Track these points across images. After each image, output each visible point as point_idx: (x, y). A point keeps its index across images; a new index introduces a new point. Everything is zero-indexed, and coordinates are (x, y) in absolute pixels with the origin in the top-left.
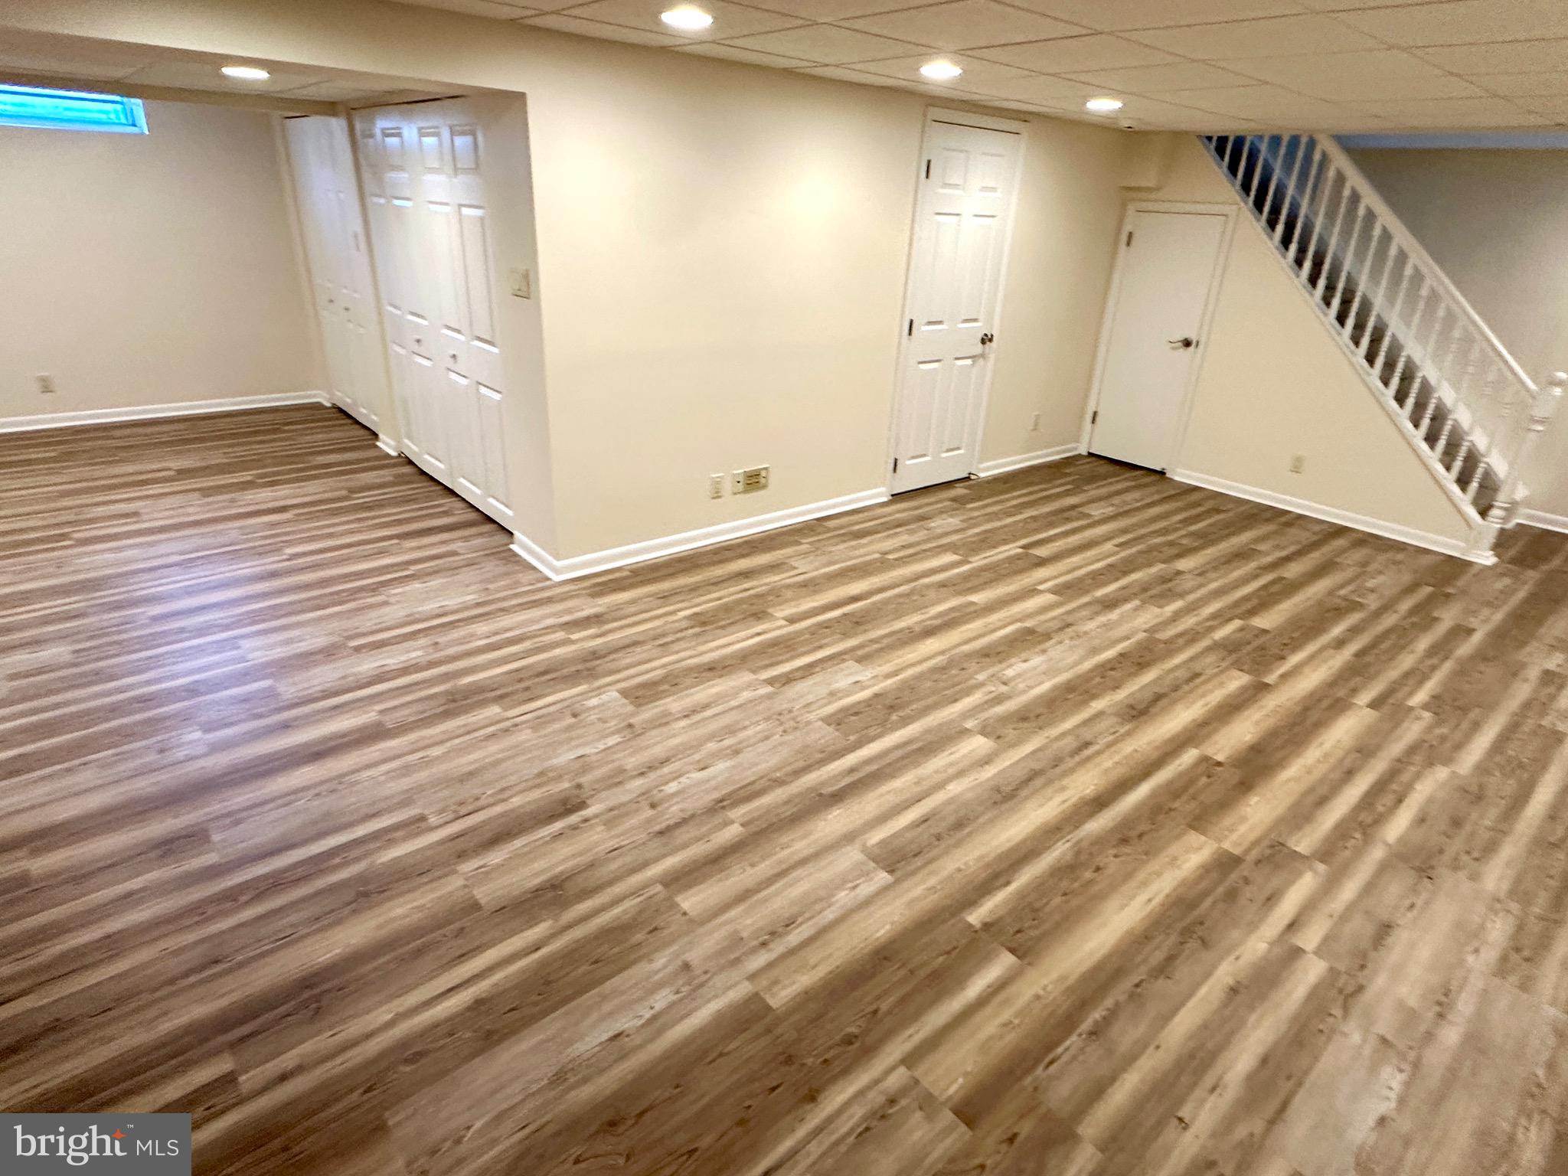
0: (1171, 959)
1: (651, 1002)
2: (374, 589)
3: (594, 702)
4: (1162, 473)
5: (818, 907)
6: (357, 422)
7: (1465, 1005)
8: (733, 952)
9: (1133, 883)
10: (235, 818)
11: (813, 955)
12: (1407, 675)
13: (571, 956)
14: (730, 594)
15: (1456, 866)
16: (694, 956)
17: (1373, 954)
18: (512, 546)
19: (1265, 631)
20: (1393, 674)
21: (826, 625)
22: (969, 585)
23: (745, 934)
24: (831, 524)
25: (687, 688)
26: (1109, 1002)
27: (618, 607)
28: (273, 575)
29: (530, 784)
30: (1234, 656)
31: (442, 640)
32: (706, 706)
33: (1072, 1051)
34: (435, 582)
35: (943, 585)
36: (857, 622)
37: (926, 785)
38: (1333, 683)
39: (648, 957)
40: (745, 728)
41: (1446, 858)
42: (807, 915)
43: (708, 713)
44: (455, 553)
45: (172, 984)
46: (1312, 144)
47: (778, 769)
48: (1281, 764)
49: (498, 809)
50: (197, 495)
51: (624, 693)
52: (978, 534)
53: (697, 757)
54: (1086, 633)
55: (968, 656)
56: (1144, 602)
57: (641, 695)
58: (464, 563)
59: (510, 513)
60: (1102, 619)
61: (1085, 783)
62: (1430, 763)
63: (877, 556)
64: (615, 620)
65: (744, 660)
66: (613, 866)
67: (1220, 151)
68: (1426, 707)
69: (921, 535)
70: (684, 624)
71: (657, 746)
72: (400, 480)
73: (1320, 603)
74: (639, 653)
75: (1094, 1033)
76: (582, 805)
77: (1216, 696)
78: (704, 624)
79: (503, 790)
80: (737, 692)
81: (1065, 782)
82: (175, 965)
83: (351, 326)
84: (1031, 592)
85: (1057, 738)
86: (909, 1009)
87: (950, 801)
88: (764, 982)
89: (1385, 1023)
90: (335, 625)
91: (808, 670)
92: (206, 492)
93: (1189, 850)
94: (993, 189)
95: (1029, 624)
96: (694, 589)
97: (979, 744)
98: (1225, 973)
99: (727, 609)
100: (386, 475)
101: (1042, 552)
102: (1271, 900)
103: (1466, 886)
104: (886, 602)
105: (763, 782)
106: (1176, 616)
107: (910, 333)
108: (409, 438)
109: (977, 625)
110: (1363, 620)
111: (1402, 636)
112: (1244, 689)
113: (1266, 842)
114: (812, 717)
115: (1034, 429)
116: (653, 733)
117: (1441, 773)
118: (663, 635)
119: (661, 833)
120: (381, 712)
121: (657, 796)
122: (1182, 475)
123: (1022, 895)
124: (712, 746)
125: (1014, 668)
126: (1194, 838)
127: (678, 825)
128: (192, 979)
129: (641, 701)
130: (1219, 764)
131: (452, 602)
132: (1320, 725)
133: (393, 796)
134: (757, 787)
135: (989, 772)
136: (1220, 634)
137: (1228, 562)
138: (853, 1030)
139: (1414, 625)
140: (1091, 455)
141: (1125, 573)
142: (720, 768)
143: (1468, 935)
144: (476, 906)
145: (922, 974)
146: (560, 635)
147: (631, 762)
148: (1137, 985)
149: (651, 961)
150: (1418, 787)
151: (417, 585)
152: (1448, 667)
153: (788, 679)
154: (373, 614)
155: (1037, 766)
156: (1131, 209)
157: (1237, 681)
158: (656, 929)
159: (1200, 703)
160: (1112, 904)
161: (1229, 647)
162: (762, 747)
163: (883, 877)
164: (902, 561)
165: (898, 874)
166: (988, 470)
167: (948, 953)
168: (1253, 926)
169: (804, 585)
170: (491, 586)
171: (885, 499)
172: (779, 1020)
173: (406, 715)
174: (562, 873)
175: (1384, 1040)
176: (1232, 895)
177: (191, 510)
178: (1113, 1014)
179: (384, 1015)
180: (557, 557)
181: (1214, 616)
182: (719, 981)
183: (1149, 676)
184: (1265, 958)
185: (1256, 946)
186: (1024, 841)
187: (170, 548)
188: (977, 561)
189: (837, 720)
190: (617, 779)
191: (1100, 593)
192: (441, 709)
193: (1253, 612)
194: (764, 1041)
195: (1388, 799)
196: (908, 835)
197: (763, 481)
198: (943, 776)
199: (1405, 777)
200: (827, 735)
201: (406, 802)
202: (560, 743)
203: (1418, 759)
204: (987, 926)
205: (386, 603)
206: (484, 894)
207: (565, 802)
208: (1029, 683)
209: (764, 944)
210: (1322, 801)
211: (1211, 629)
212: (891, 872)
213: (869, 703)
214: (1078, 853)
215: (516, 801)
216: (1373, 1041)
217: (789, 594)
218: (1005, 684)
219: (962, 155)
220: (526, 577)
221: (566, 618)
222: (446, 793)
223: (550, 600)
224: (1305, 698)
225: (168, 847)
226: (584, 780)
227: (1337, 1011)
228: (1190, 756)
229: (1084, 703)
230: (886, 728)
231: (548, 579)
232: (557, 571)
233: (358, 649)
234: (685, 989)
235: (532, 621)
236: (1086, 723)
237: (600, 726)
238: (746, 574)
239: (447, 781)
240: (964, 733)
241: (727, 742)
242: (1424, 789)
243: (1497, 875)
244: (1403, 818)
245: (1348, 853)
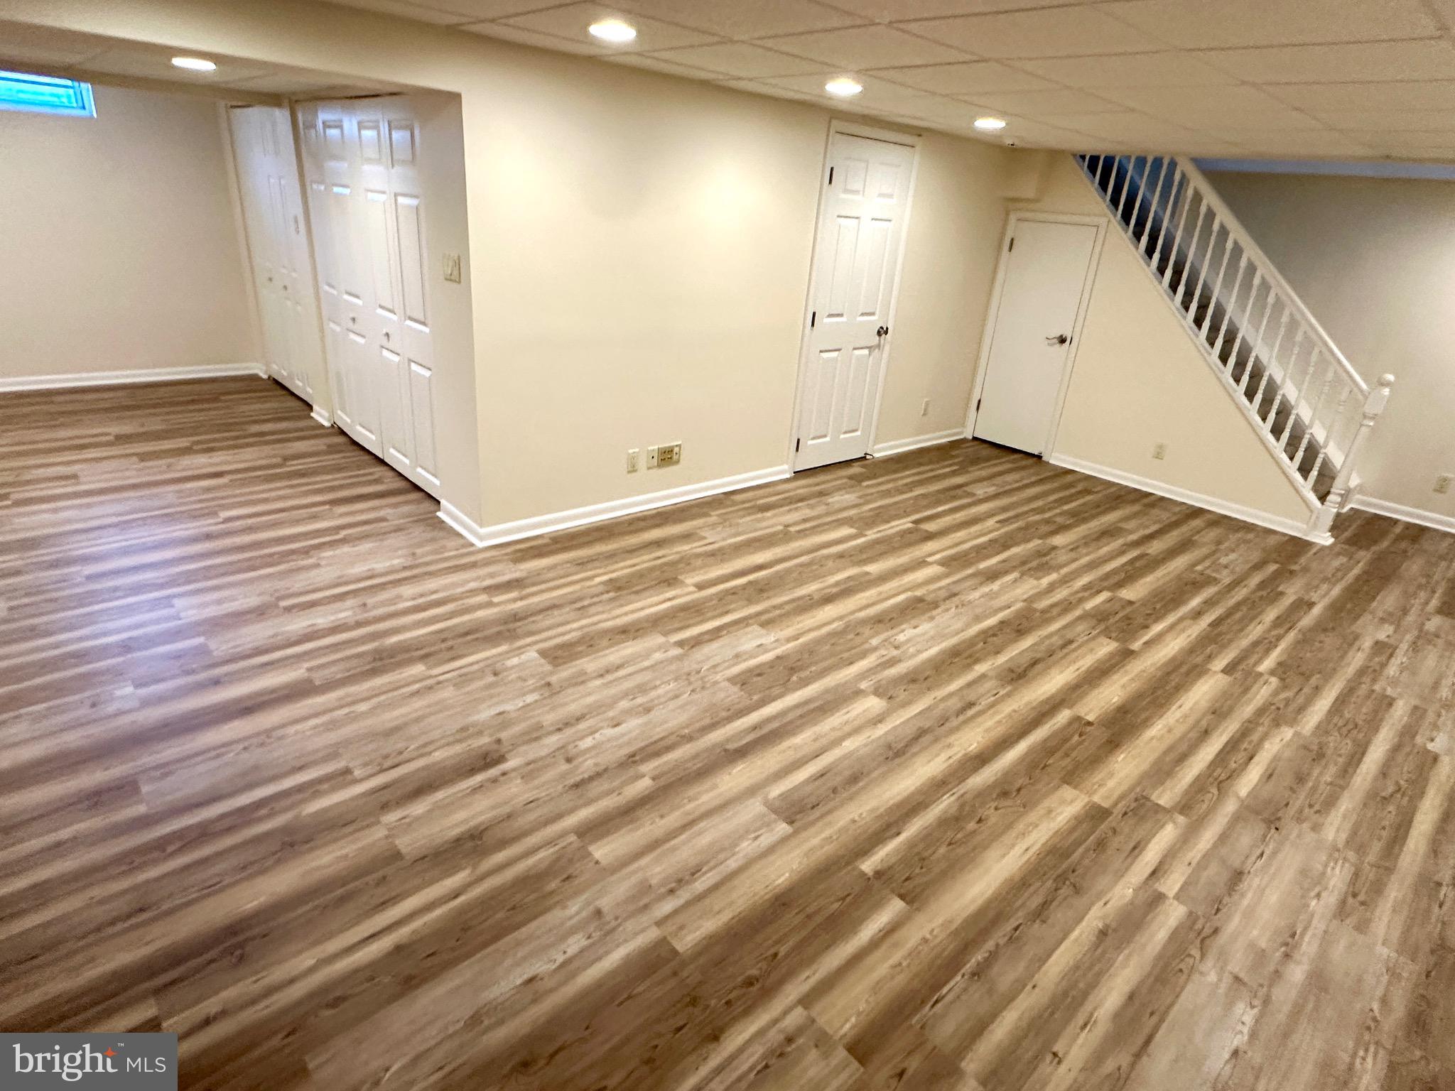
0: (1045, 905)
1: (563, 947)
2: (306, 552)
3: (515, 661)
4: (1039, 457)
5: (721, 856)
6: (293, 394)
7: (1309, 947)
8: (642, 898)
9: (1013, 833)
10: (165, 769)
11: (717, 901)
12: (1256, 644)
13: (489, 903)
14: (644, 561)
15: (1299, 819)
16: (605, 903)
17: (1226, 900)
18: (439, 514)
19: (1131, 603)
20: (1245, 643)
21: (733, 592)
22: (864, 556)
23: (654, 882)
24: (738, 498)
25: (603, 649)
26: (990, 945)
27: (539, 573)
28: (209, 537)
29: (451, 739)
30: (1102, 626)
31: (371, 601)
32: (619, 667)
33: (957, 990)
34: (366, 546)
35: (841, 556)
36: (761, 589)
37: (824, 741)
38: (1191, 650)
39: (562, 904)
40: (655, 687)
41: (1292, 810)
42: (712, 864)
43: (621, 673)
44: (383, 519)
45: (99, 932)
46: (1173, 165)
47: (687, 726)
48: (1146, 723)
49: (420, 763)
50: (135, 459)
51: (543, 653)
52: (871, 510)
53: (611, 714)
54: (970, 602)
55: (863, 622)
56: (1023, 574)
57: (558, 655)
58: (392, 528)
59: (437, 482)
60: (986, 589)
61: (971, 739)
62: (1277, 723)
63: (780, 528)
64: (534, 584)
65: (656, 623)
66: (531, 817)
67: (1092, 168)
68: (1272, 672)
69: (821, 509)
70: (601, 588)
71: (574, 703)
72: (332, 449)
73: (1179, 577)
74: (557, 616)
75: (976, 974)
76: (501, 759)
77: (1087, 661)
78: (619, 589)
79: (425, 745)
80: (647, 655)
81: (951, 739)
82: (101, 913)
83: (289, 303)
84: (922, 563)
85: (943, 699)
86: (806, 953)
87: (845, 757)
88: (670, 927)
89: (1238, 963)
90: (267, 585)
91: (716, 634)
92: (143, 457)
93: (1063, 802)
94: (890, 196)
95: (918, 593)
96: (611, 556)
97: (873, 704)
98: (1094, 919)
99: (641, 575)
100: (320, 444)
101: (931, 527)
102: (1137, 848)
103: (1310, 837)
104: (788, 571)
105: (673, 738)
106: (1051, 588)
107: (813, 325)
108: (343, 410)
109: (871, 593)
110: (1219, 592)
111: (1252, 607)
112: (1112, 655)
113: (1133, 796)
114: (718, 677)
115: (924, 414)
116: (570, 691)
117: (1287, 733)
118: (580, 599)
119: (576, 786)
120: (309, 670)
121: (572, 751)
122: (1057, 459)
123: (911, 844)
124: (624, 704)
125: (905, 634)
126: (1067, 792)
127: (591, 779)
128: (120, 926)
129: (560, 661)
130: (1089, 724)
131: (380, 566)
132: (1180, 688)
133: (318, 751)
134: (668, 742)
135: (881, 730)
136: (1089, 605)
137: (1098, 539)
138: (754, 972)
139: (1261, 598)
140: (975, 439)
141: (1006, 547)
142: (633, 725)
143: (1310, 881)
144: (397, 855)
145: (819, 919)
146: (483, 598)
147: (549, 719)
148: (1016, 929)
149: (564, 907)
150: (1267, 745)
151: (346, 549)
152: (1292, 636)
153: (697, 642)
154: (303, 576)
155: (927, 724)
156: (1013, 218)
157: (1106, 648)
158: (568, 878)
159: (1072, 668)
160: (992, 853)
161: (1100, 617)
162: (672, 705)
163: (783, 828)
164: (802, 534)
165: (797, 824)
166: (882, 451)
167: (843, 899)
168: (1120, 874)
169: (712, 554)
170: (419, 551)
171: (787, 476)
172: (684, 964)
173: (335, 672)
174: (482, 823)
175: (1237, 979)
176: (1101, 845)
177: (127, 474)
178: (992, 957)
179: (307, 960)
180: (481, 526)
181: (1085, 588)
182: (630, 926)
183: (1027, 642)
184: (1132, 903)
185: (1123, 891)
186: (913, 794)
187: (107, 510)
188: (872, 535)
189: (742, 681)
190: (535, 734)
191: (982, 565)
192: (368, 667)
193: (1120, 585)
194: (672, 983)
195: (1241, 756)
196: (808, 789)
197: (675, 457)
198: (839, 734)
199: (1255, 737)
200: (733, 694)
201: (333, 755)
202: (483, 700)
203: (1266, 720)
204: (879, 874)
205: (317, 566)
206: (407, 844)
207: (485, 756)
208: (919, 647)
209: (672, 891)
210: (1183, 758)
211: (1081, 601)
212: (791, 823)
213: (772, 664)
214: (962, 806)
215: (438, 755)
216: (1227, 979)
217: (699, 562)
218: (897, 648)
219: (863, 165)
220: (452, 543)
221: (488, 582)
222: (371, 746)
223: (474, 565)
224: (1166, 664)
225: (96, 799)
226: (504, 735)
227: (1195, 952)
228: (1063, 716)
229: (968, 667)
230: (787, 688)
231: (472, 545)
232: (481, 538)
233: (288, 609)
234: (596, 935)
235: (454, 585)
236: (969, 685)
237: (520, 684)
238: (659, 544)
239: (373, 735)
240: (858, 693)
241: (639, 700)
242: (1271, 748)
243: (1336, 826)
244: (1253, 774)
245: (1205, 806)
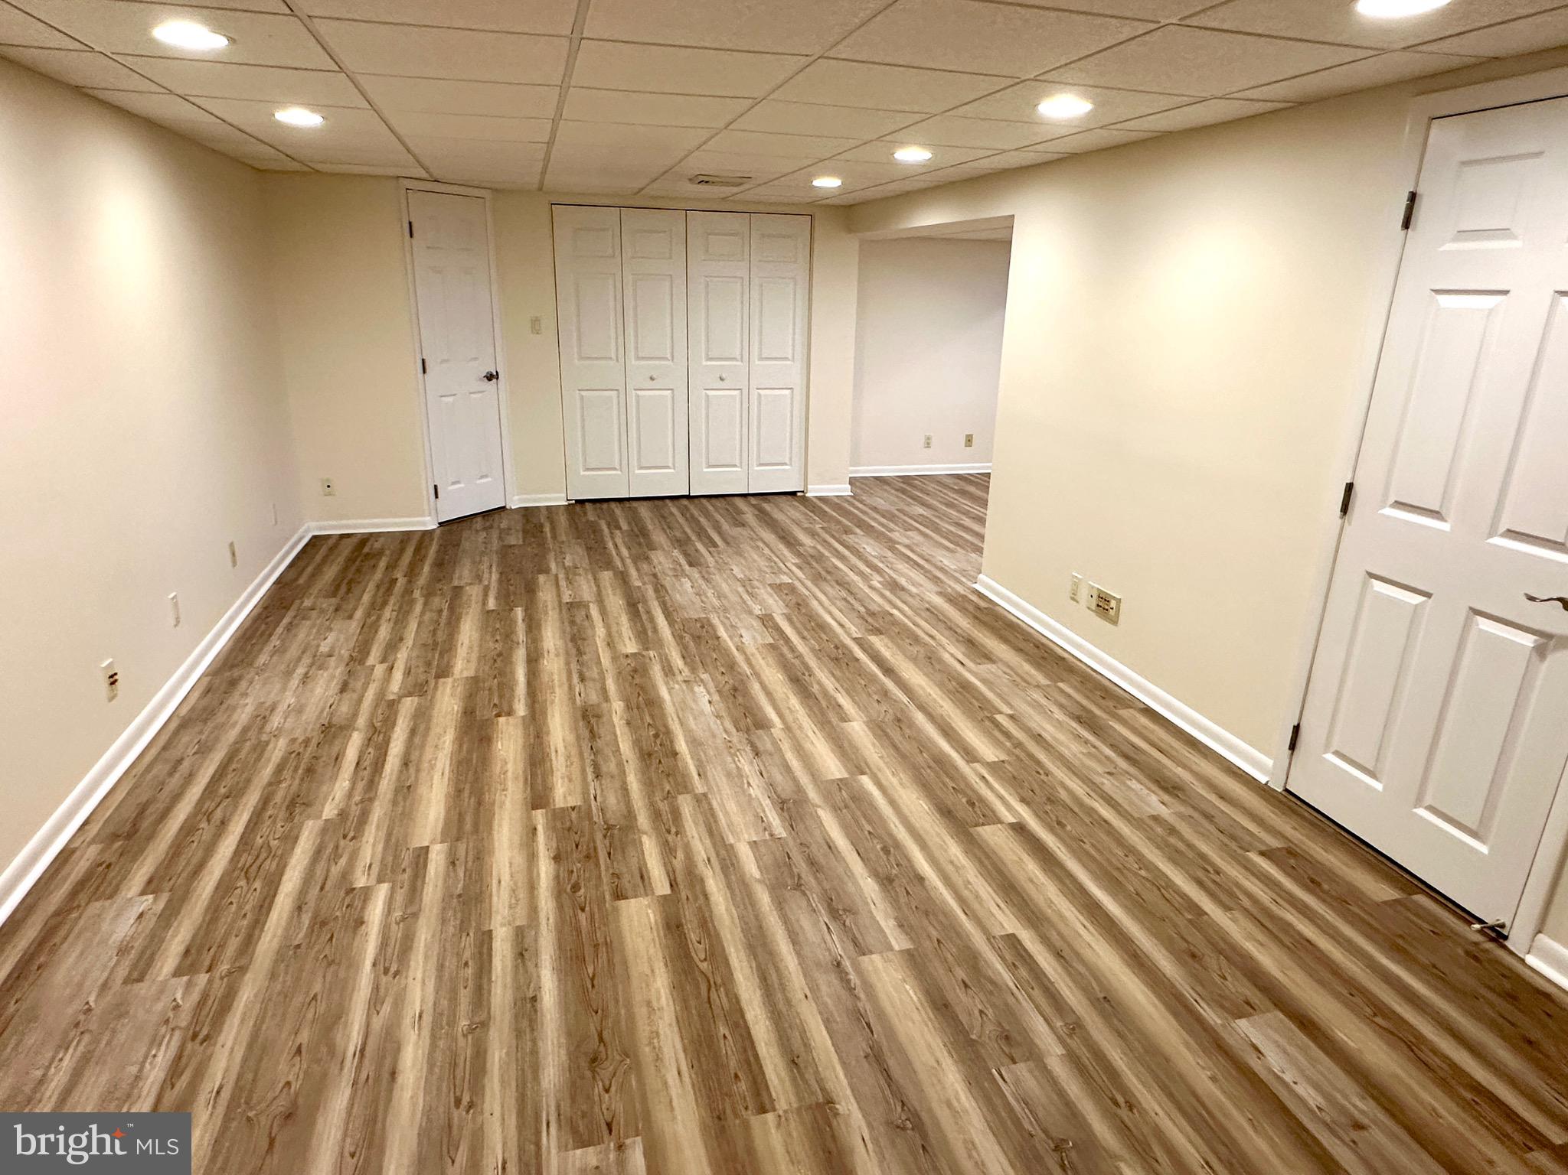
9: (475, 646)
15: (307, 742)
26: (443, 616)
37: (613, 625)
41: (314, 742)
48: (459, 741)
61: (550, 664)
62: (343, 814)
75: (440, 610)
81: (560, 659)
85: (602, 673)
87: (592, 626)
107: (1346, 509)
113: (430, 692)
117: (329, 811)
130: (498, 715)
150: (347, 784)
195: (367, 762)
203: (355, 811)
210: (413, 732)
242: (343, 784)
243: (277, 751)
244: (351, 754)
245: (380, 711)
